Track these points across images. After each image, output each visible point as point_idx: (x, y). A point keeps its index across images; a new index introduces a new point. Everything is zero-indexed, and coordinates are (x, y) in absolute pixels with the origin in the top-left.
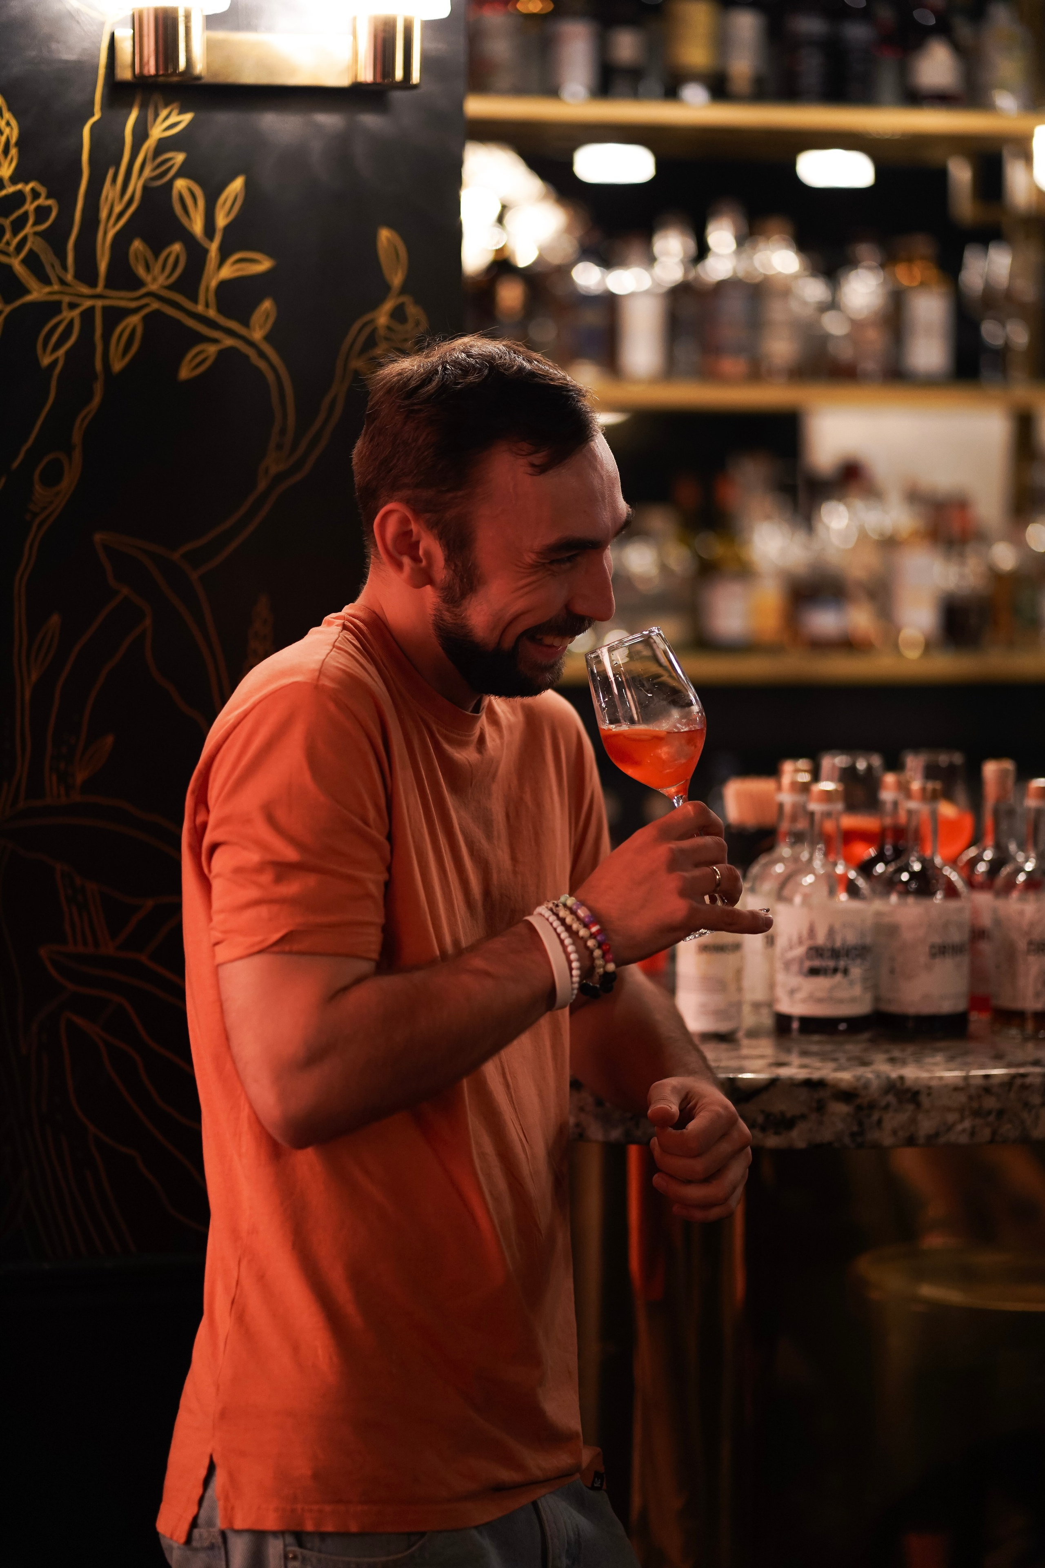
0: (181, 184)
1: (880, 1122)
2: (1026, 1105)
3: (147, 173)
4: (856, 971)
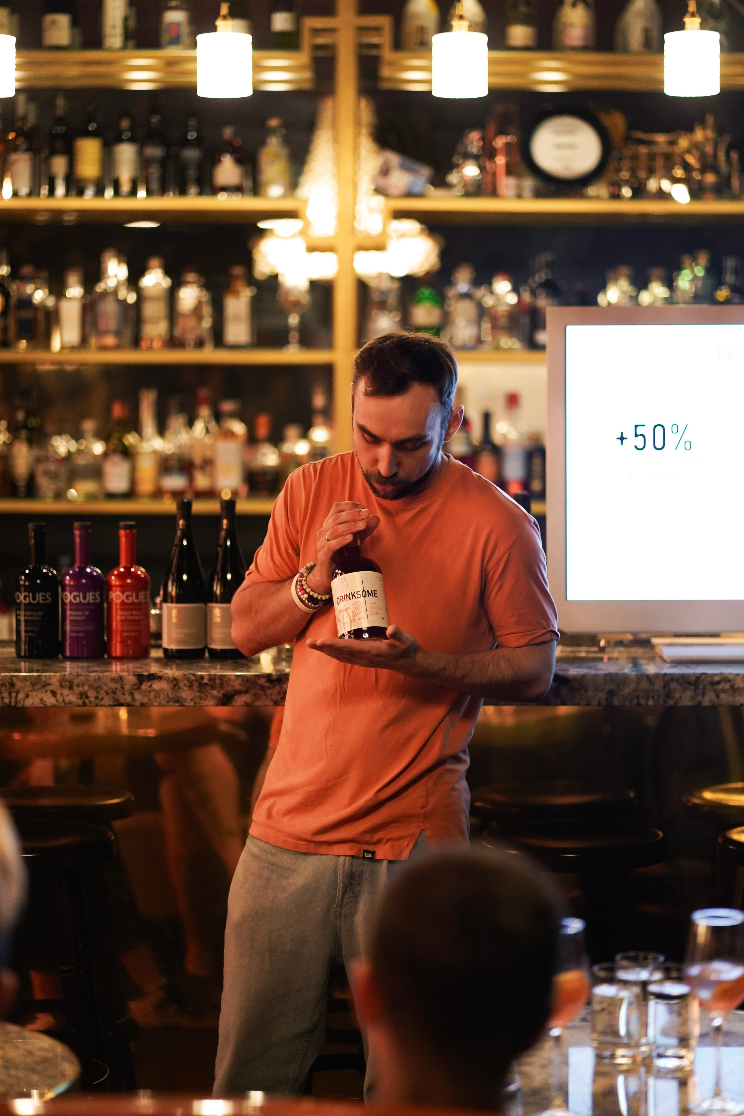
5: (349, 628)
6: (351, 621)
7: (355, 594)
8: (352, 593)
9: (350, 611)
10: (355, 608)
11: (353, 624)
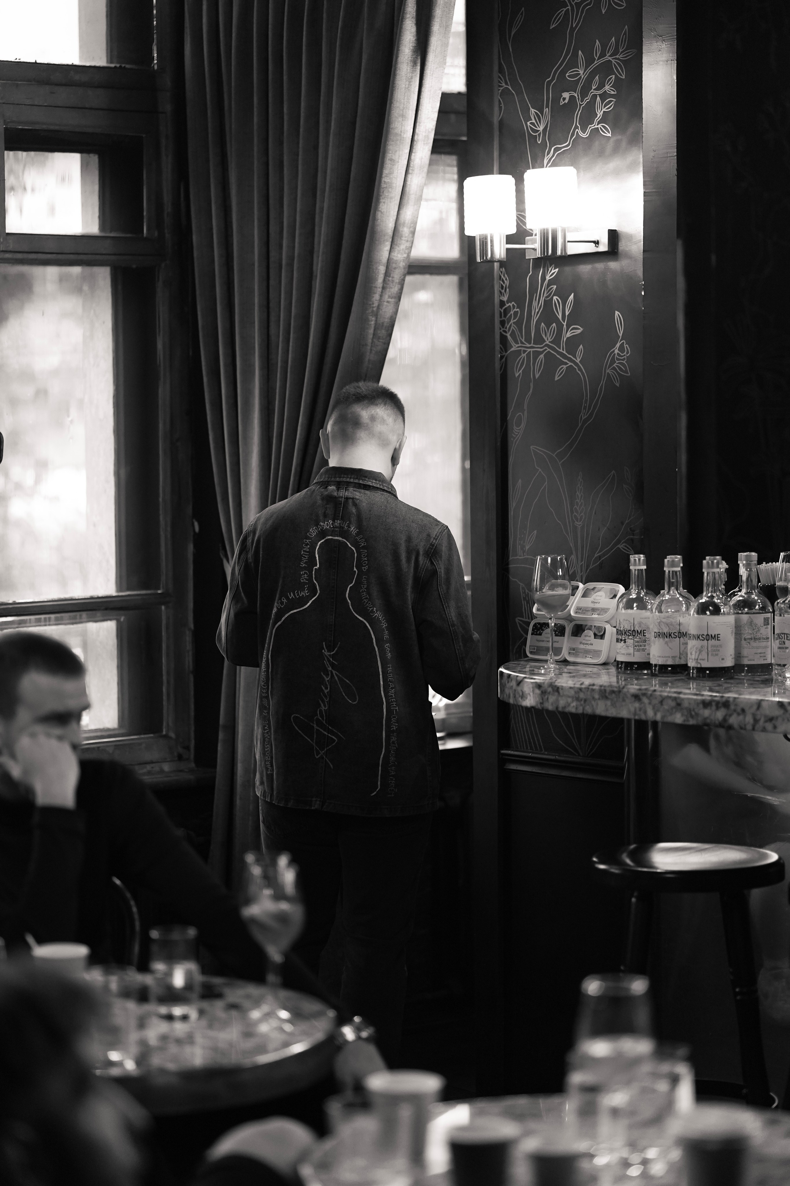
0: (555, 298)
1: (548, 699)
2: (593, 698)
3: (545, 295)
4: (630, 642)
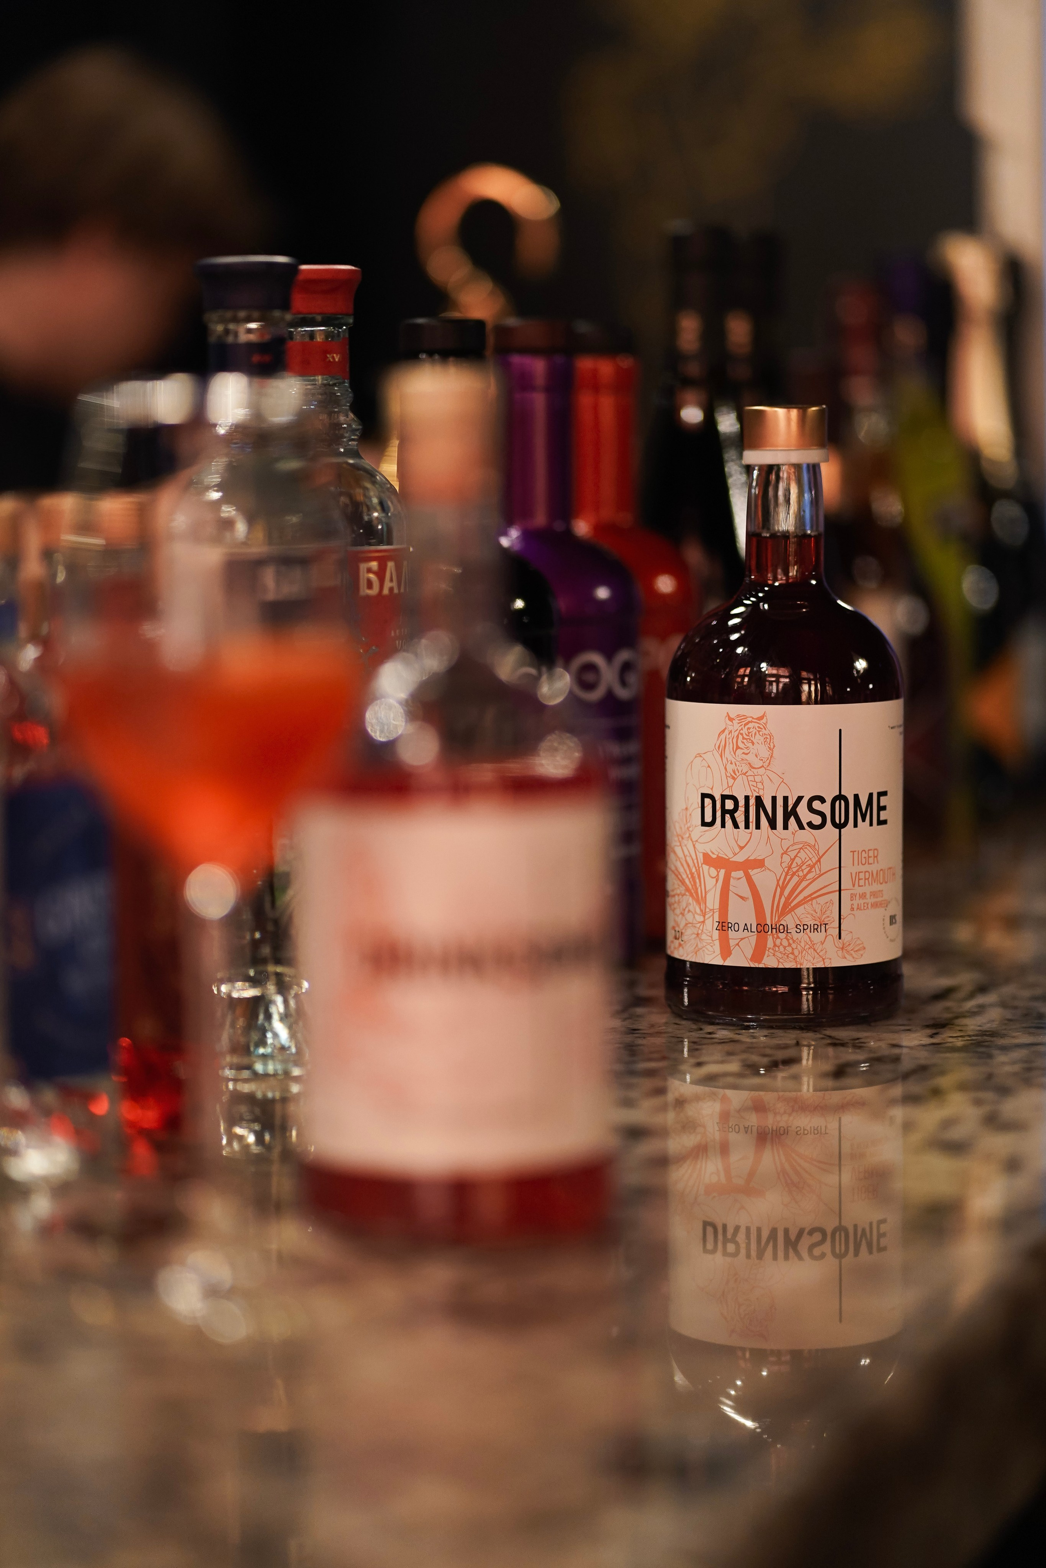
5: (749, 956)
6: (762, 928)
7: (802, 809)
8: (786, 799)
9: (766, 881)
10: (789, 872)
11: (770, 944)
